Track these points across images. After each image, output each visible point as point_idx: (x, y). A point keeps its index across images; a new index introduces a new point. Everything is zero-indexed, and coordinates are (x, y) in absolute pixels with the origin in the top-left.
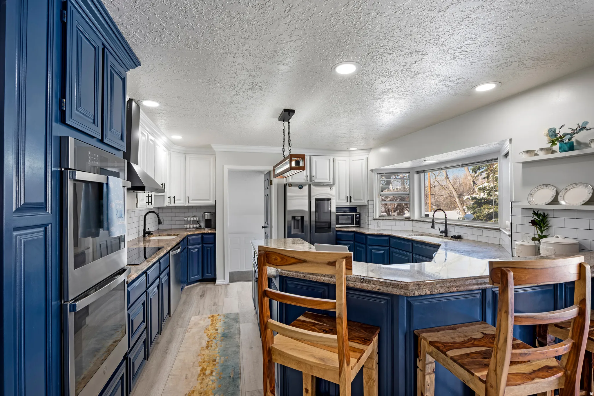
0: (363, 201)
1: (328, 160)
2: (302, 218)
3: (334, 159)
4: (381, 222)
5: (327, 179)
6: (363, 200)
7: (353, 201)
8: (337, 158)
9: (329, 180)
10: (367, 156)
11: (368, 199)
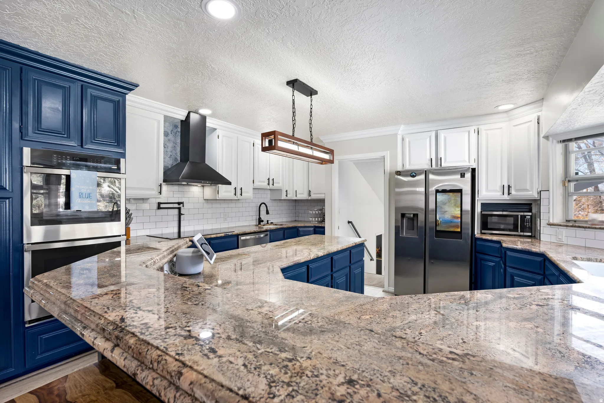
0: (531, 193)
1: (467, 133)
2: (416, 215)
3: (478, 129)
4: (564, 231)
5: (465, 161)
6: (530, 191)
7: (513, 192)
8: (482, 128)
9: (469, 162)
10: (539, 114)
11: (539, 190)
